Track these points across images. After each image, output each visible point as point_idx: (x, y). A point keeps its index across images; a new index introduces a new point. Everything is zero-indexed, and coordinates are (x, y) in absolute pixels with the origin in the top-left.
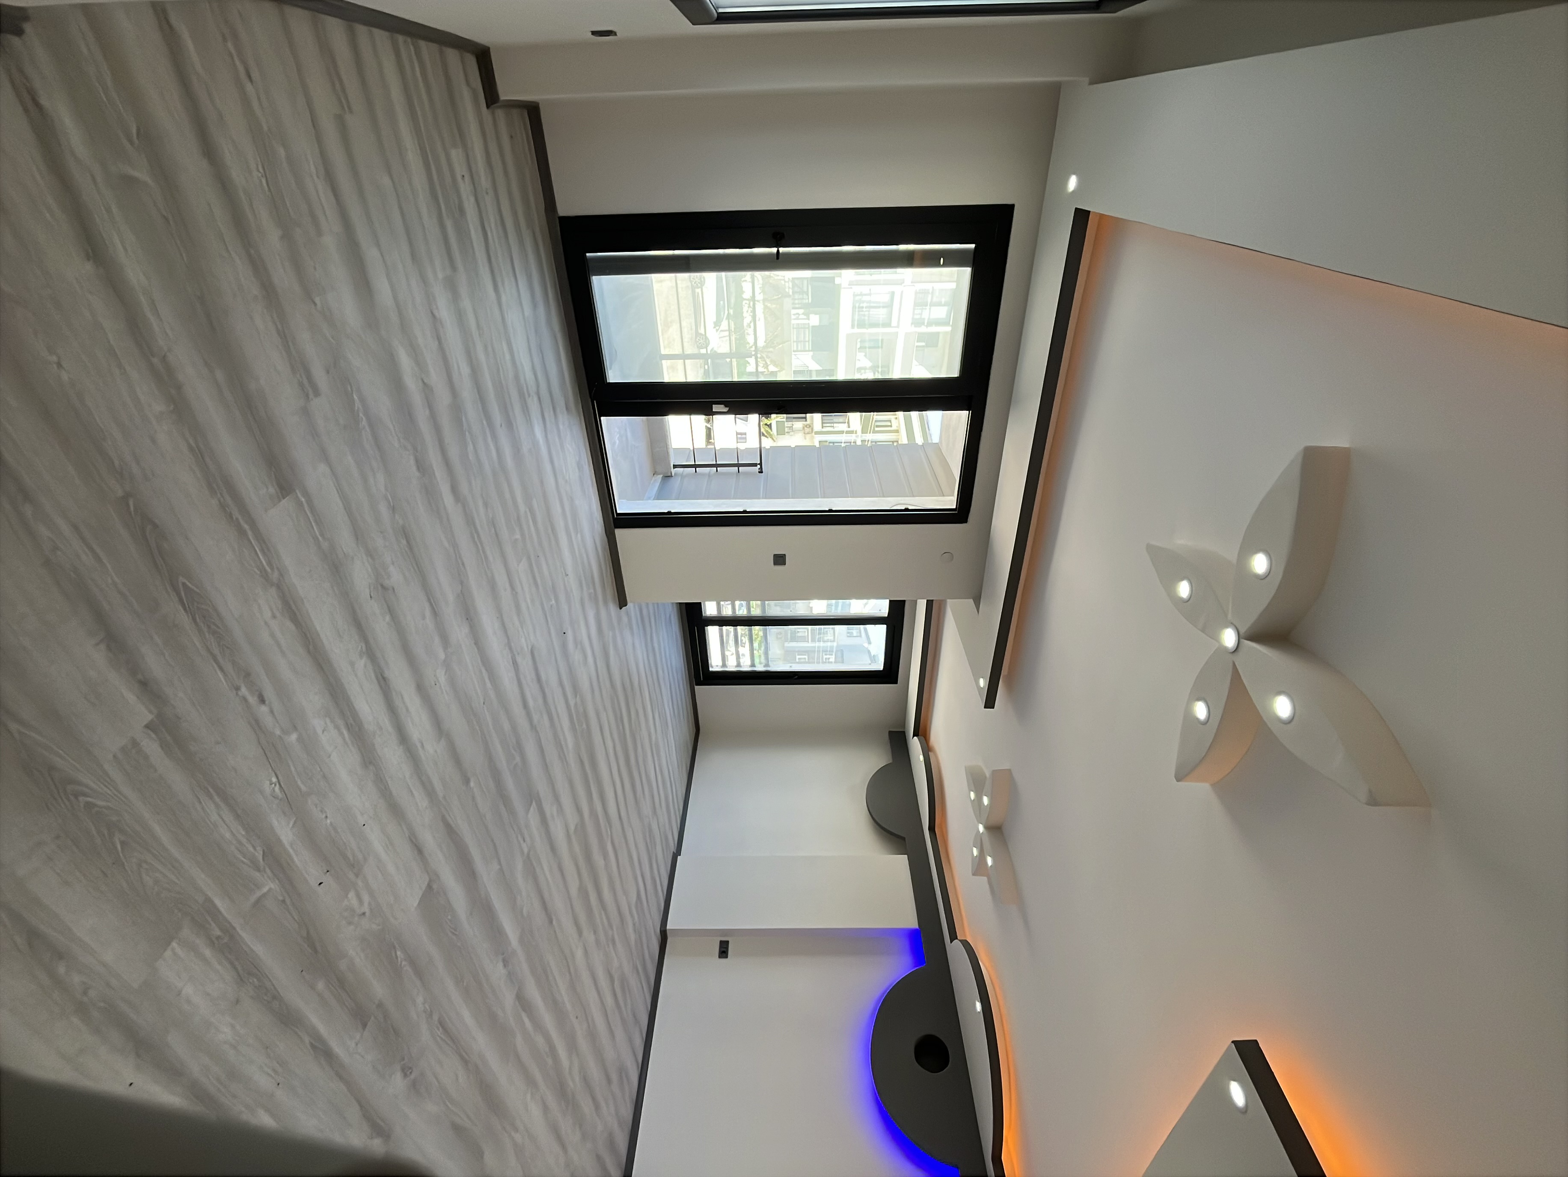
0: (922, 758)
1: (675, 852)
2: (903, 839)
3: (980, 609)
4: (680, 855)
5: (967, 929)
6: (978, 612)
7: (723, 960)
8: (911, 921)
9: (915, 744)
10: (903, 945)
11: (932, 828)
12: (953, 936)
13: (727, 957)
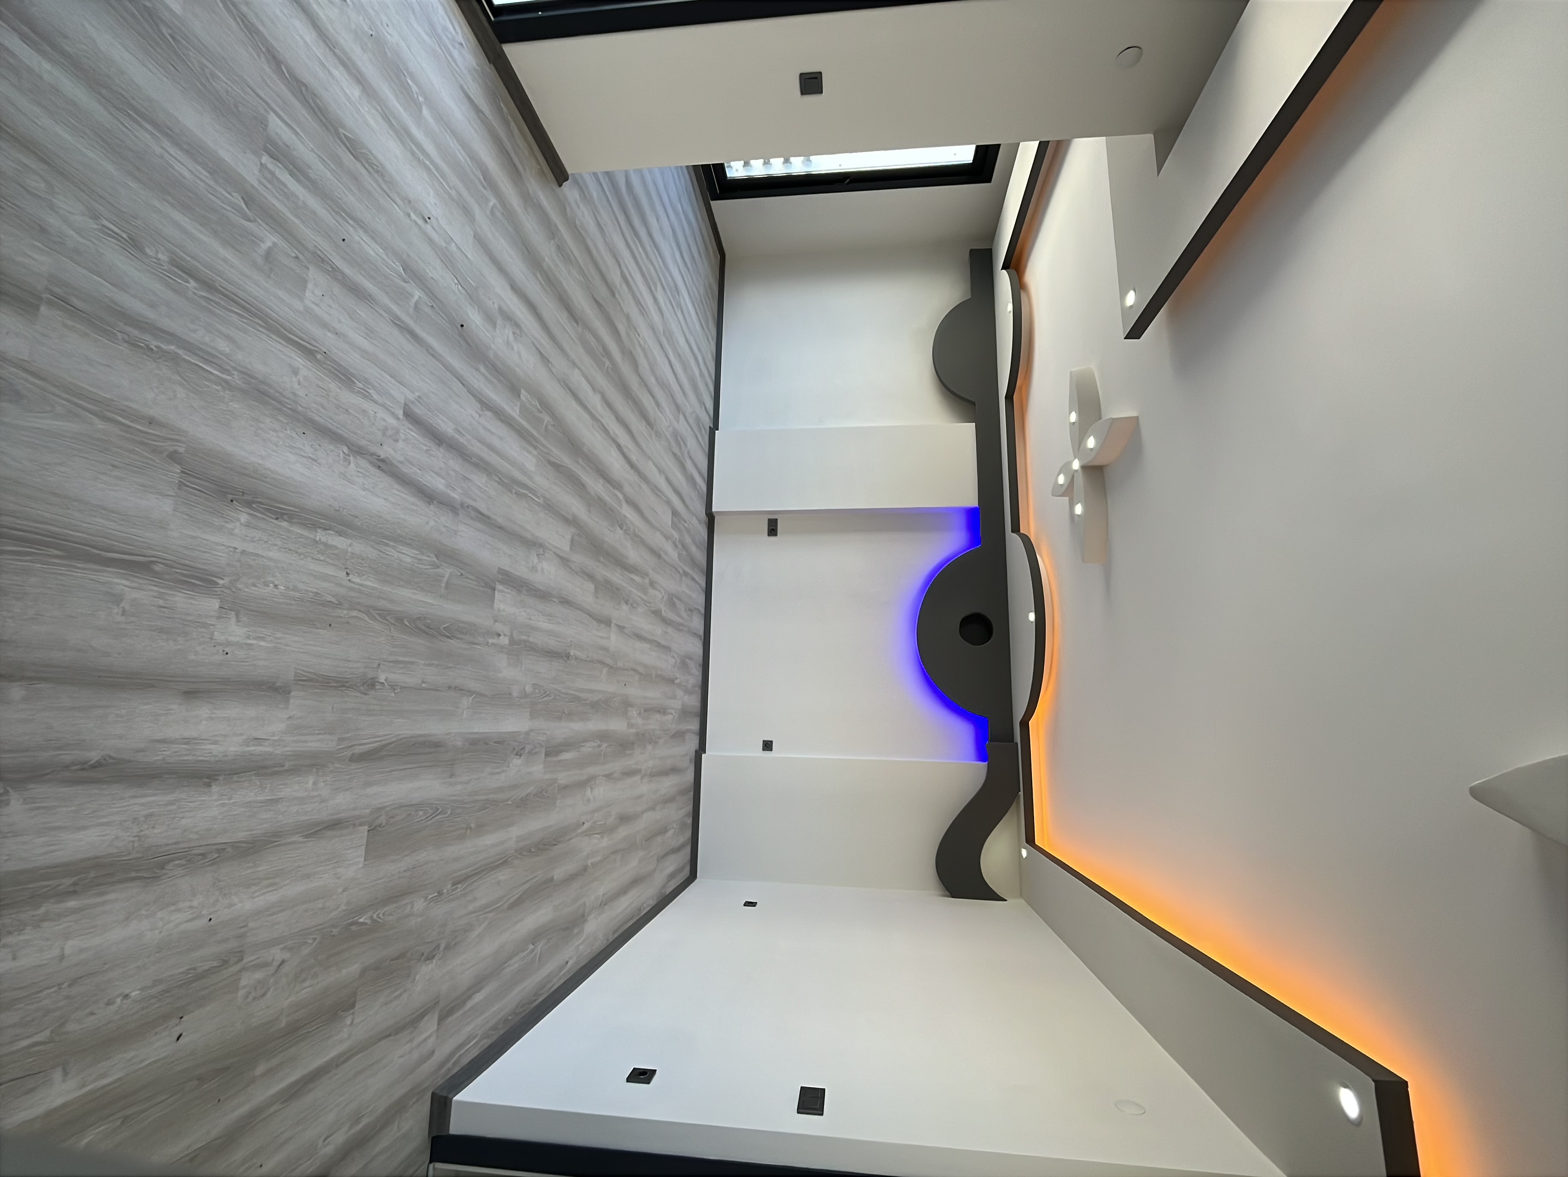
0: (1010, 307)
1: (712, 427)
2: (974, 404)
3: (1162, 171)
4: (718, 430)
5: (1030, 525)
6: (1159, 172)
7: (773, 538)
8: (971, 500)
9: (1003, 281)
10: (960, 522)
11: (1009, 397)
12: (1016, 529)
13: (776, 535)
